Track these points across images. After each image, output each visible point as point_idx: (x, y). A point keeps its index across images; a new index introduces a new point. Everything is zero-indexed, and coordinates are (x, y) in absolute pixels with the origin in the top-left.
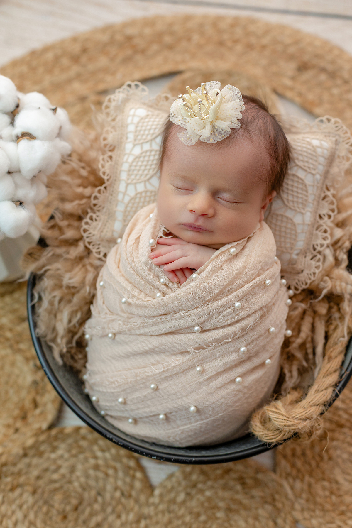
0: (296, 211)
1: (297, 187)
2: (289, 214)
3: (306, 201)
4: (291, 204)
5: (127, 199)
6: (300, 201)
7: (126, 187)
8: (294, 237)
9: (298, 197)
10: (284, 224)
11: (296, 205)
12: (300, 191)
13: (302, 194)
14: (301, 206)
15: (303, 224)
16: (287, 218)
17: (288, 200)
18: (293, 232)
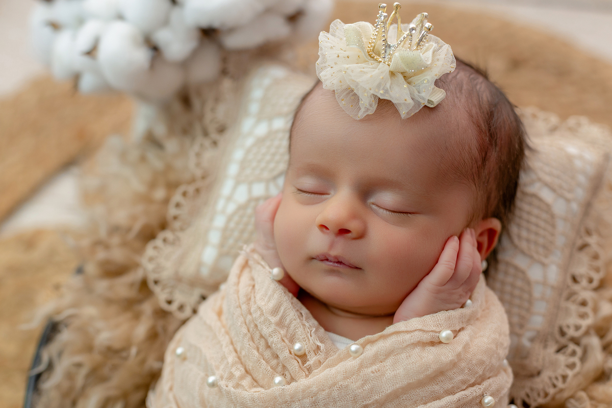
0: (531, 257)
1: (537, 217)
2: (520, 262)
3: (552, 242)
4: (523, 245)
5: (231, 208)
6: (541, 241)
7: (235, 188)
8: (526, 304)
9: (537, 234)
10: (509, 279)
11: (533, 247)
12: (542, 224)
13: (544, 229)
14: (541, 250)
15: (544, 283)
16: (516, 268)
17: (519, 237)
18: (526, 296)
